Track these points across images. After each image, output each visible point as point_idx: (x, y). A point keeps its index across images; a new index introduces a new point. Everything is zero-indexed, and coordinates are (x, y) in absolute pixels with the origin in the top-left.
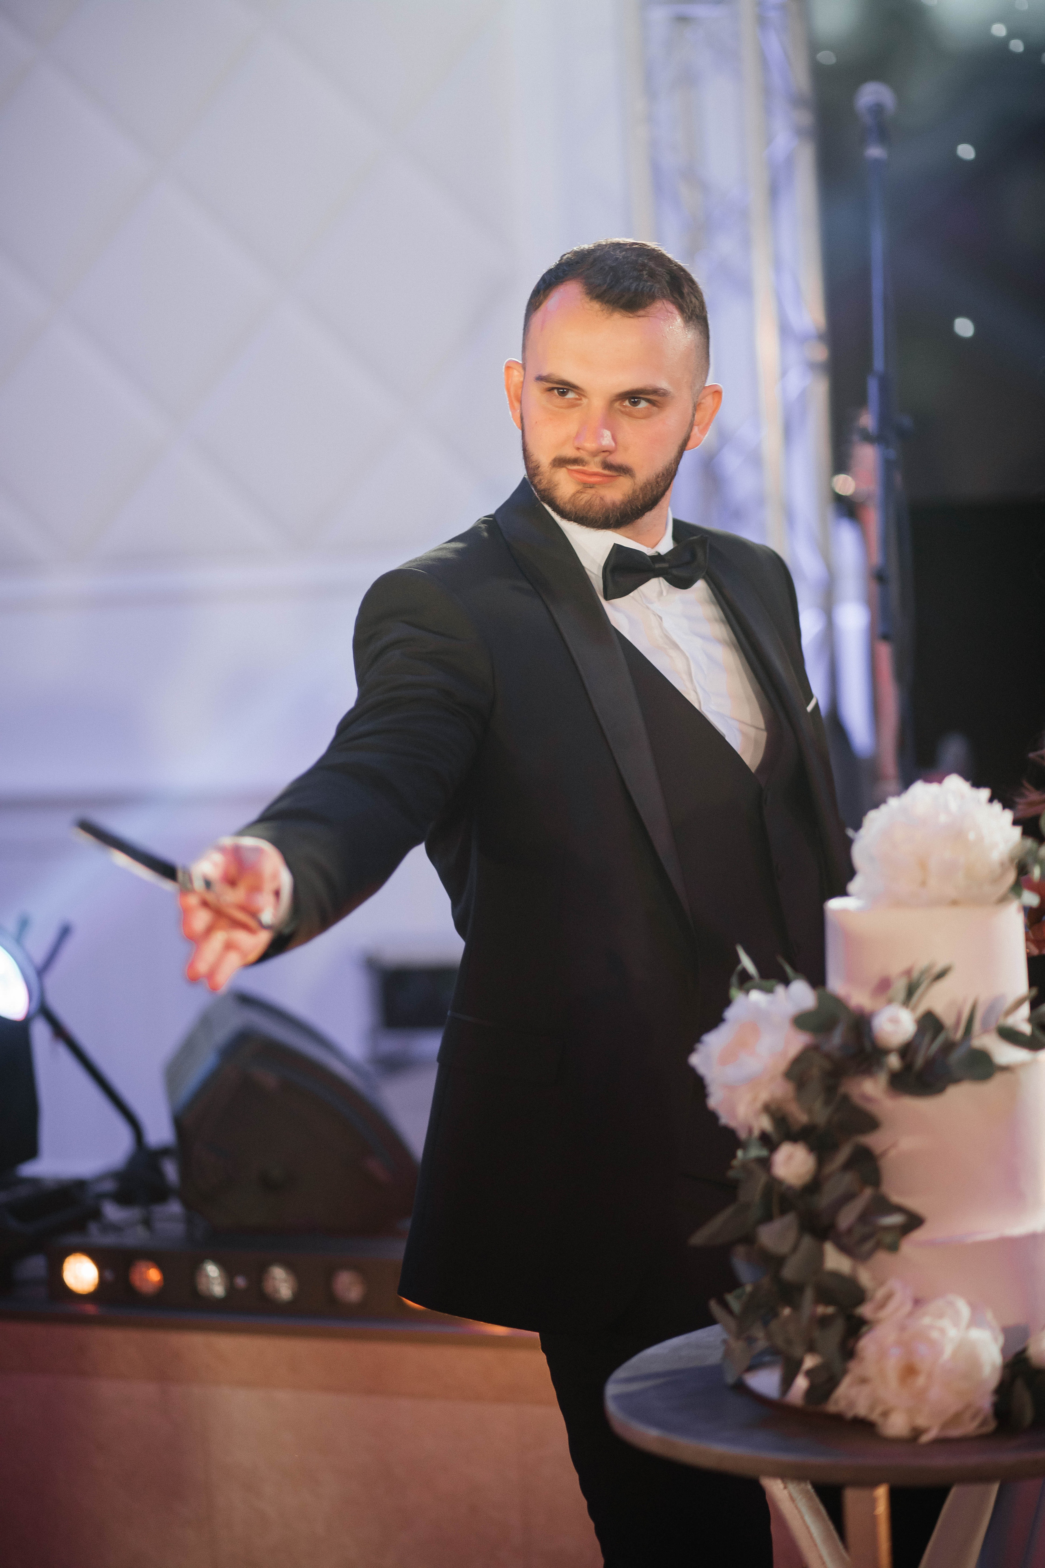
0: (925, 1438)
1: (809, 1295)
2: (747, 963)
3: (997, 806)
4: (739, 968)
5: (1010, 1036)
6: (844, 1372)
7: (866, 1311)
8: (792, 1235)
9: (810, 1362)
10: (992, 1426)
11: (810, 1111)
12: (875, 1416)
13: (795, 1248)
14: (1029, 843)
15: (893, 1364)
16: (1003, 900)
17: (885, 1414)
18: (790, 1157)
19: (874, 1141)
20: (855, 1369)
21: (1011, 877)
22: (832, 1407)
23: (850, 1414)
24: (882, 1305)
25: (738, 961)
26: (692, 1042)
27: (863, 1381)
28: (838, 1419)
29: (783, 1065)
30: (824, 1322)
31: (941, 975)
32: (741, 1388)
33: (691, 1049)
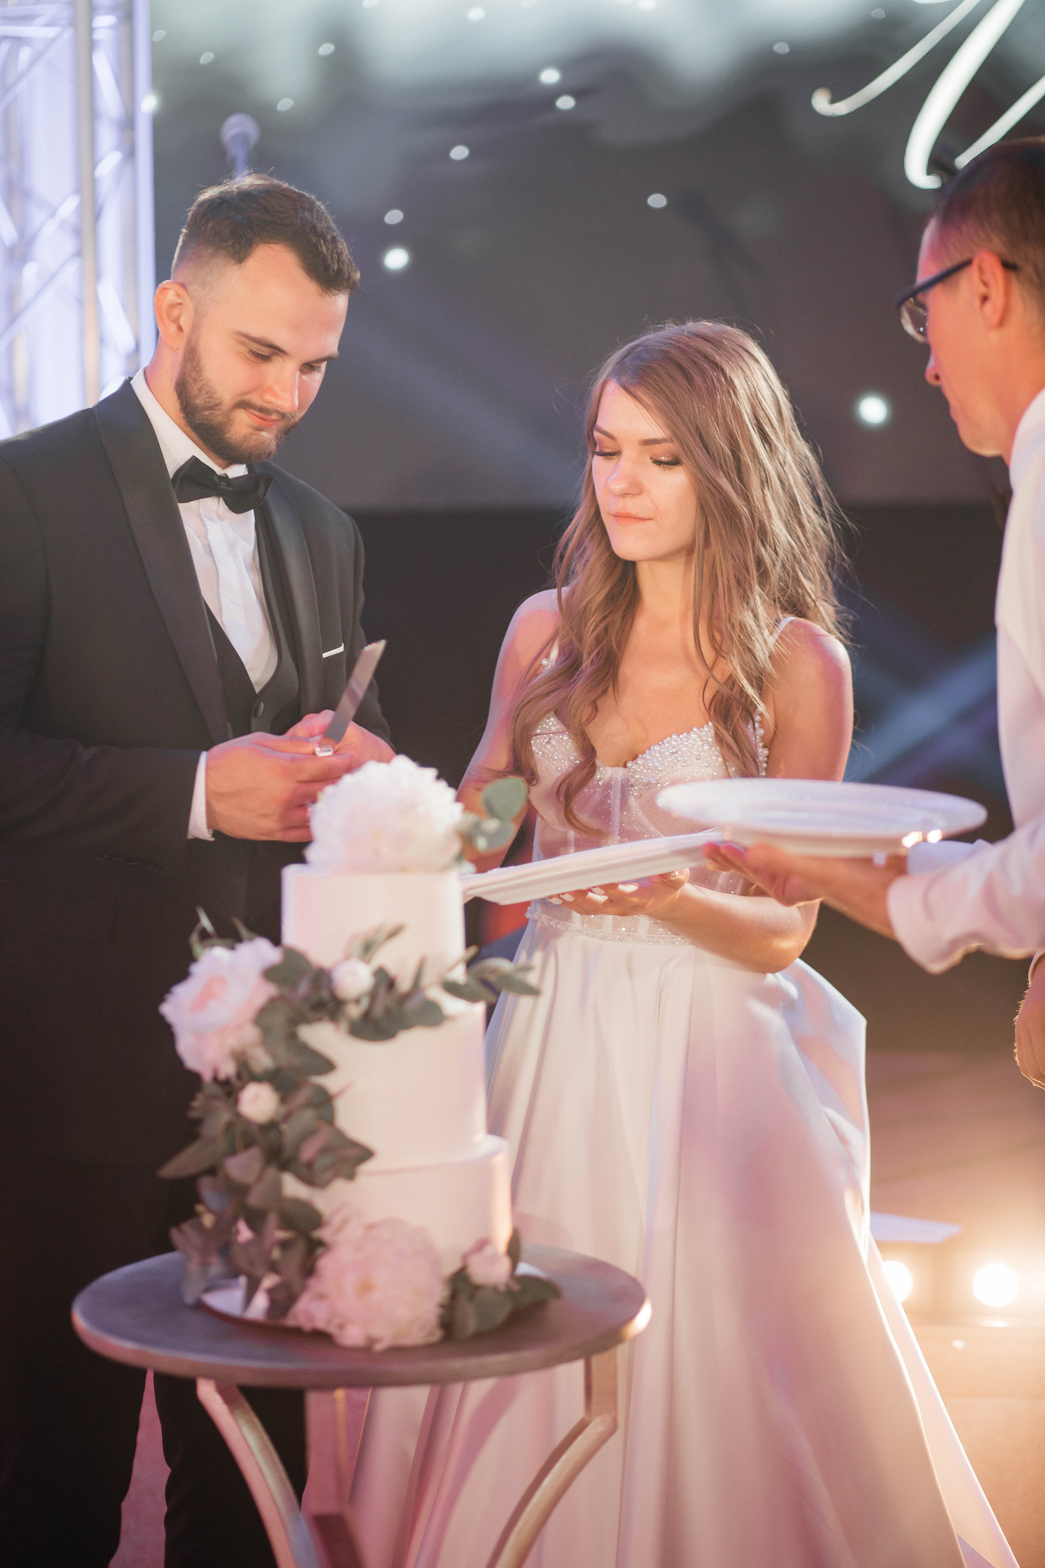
0: (379, 1347)
1: (272, 1219)
2: (205, 922)
3: (442, 785)
4: (198, 927)
5: (452, 988)
6: (304, 1288)
7: (324, 1234)
8: (257, 1166)
9: (269, 1281)
10: (438, 1335)
11: (273, 1055)
12: (332, 1329)
13: (259, 1178)
14: (471, 818)
15: (350, 1281)
16: (445, 868)
17: (341, 1327)
18: (257, 1097)
19: (330, 1082)
20: (314, 1284)
21: (456, 847)
22: (291, 1321)
23: (307, 1326)
24: (339, 1230)
25: (198, 920)
26: (163, 992)
27: (321, 1297)
28: (297, 1333)
29: (249, 1013)
30: (284, 1245)
31: (394, 933)
32: (201, 1307)
33: (161, 1000)
